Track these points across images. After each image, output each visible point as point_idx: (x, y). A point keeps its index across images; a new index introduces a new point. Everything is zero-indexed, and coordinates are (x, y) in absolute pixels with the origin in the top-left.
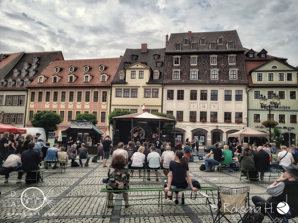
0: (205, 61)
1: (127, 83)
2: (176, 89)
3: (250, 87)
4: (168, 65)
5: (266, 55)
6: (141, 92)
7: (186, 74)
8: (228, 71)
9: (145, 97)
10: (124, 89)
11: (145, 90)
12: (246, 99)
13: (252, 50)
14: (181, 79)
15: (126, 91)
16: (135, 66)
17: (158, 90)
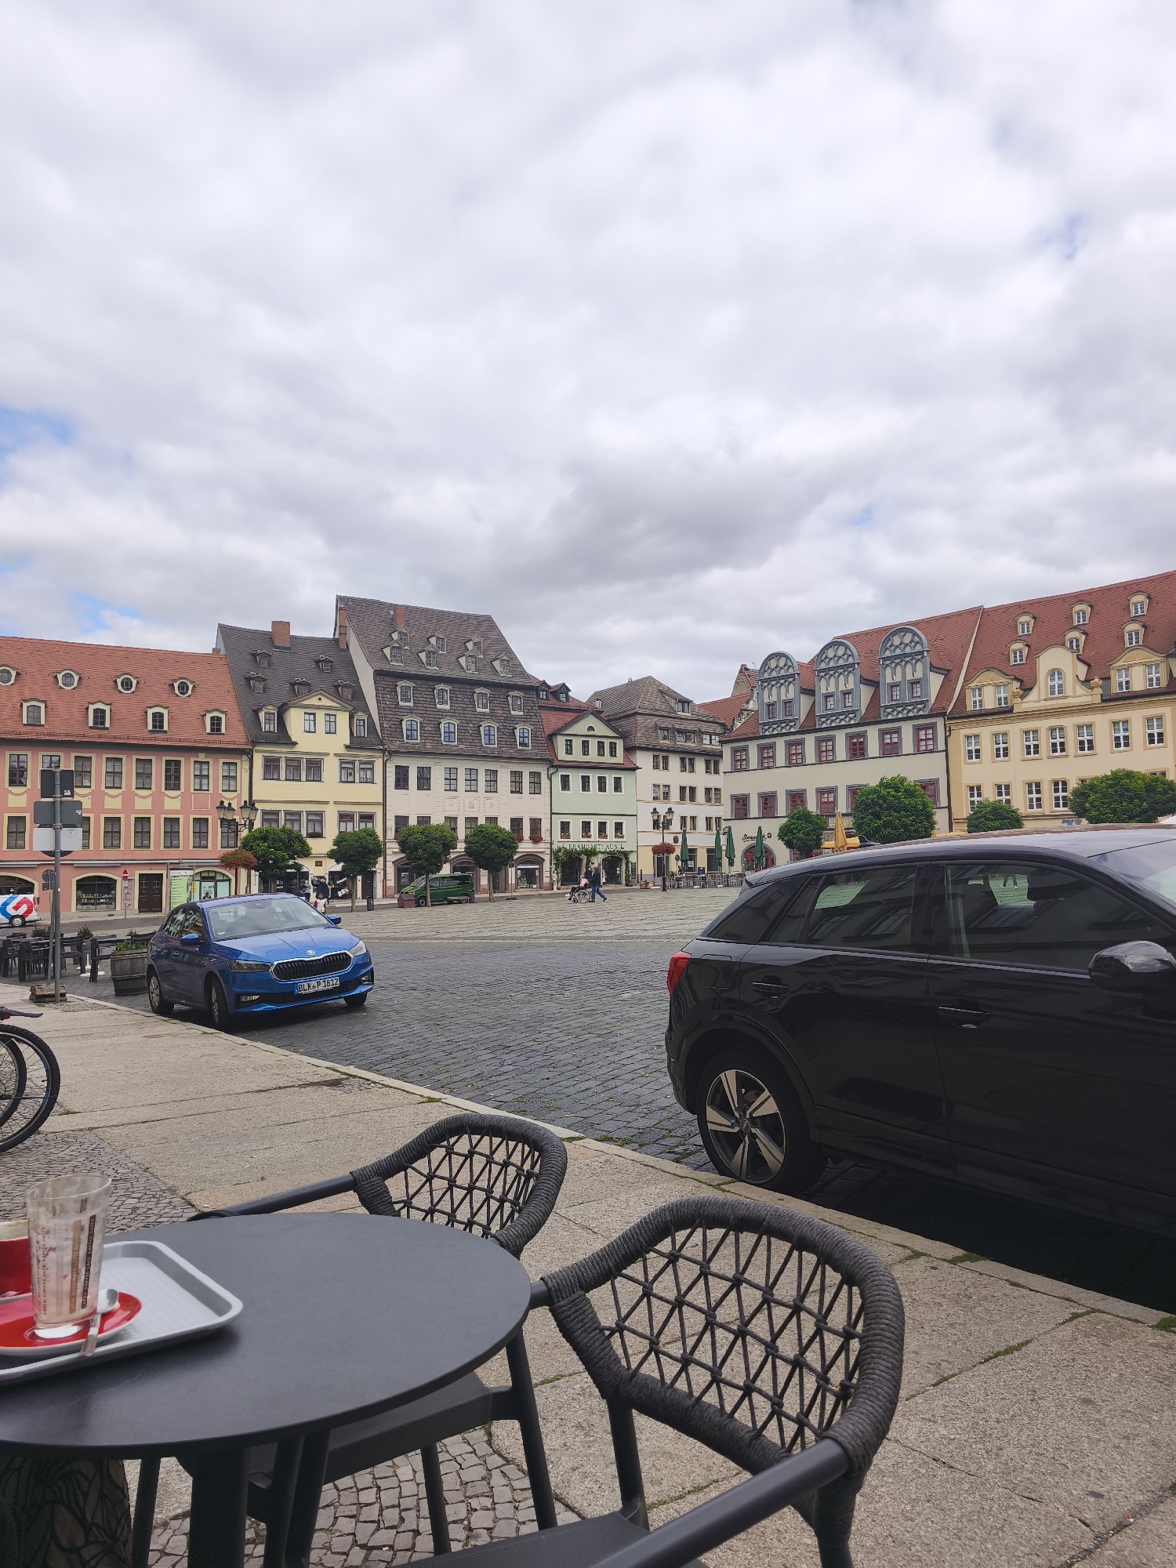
0: (465, 700)
1: (295, 744)
2: (413, 766)
3: (553, 766)
4: (388, 703)
5: (567, 697)
6: (331, 769)
7: (430, 729)
8: (512, 728)
9: (341, 782)
10: (288, 760)
11: (342, 763)
12: (548, 790)
13: (544, 683)
14: (423, 741)
15: (294, 766)
16: (314, 701)
17: (372, 763)
